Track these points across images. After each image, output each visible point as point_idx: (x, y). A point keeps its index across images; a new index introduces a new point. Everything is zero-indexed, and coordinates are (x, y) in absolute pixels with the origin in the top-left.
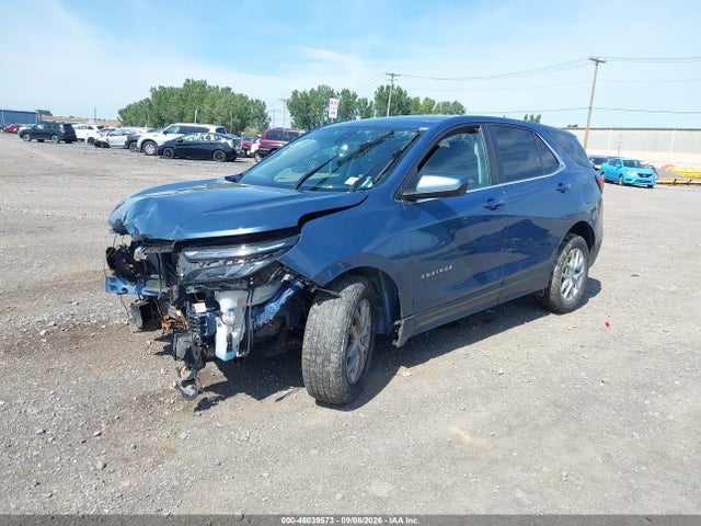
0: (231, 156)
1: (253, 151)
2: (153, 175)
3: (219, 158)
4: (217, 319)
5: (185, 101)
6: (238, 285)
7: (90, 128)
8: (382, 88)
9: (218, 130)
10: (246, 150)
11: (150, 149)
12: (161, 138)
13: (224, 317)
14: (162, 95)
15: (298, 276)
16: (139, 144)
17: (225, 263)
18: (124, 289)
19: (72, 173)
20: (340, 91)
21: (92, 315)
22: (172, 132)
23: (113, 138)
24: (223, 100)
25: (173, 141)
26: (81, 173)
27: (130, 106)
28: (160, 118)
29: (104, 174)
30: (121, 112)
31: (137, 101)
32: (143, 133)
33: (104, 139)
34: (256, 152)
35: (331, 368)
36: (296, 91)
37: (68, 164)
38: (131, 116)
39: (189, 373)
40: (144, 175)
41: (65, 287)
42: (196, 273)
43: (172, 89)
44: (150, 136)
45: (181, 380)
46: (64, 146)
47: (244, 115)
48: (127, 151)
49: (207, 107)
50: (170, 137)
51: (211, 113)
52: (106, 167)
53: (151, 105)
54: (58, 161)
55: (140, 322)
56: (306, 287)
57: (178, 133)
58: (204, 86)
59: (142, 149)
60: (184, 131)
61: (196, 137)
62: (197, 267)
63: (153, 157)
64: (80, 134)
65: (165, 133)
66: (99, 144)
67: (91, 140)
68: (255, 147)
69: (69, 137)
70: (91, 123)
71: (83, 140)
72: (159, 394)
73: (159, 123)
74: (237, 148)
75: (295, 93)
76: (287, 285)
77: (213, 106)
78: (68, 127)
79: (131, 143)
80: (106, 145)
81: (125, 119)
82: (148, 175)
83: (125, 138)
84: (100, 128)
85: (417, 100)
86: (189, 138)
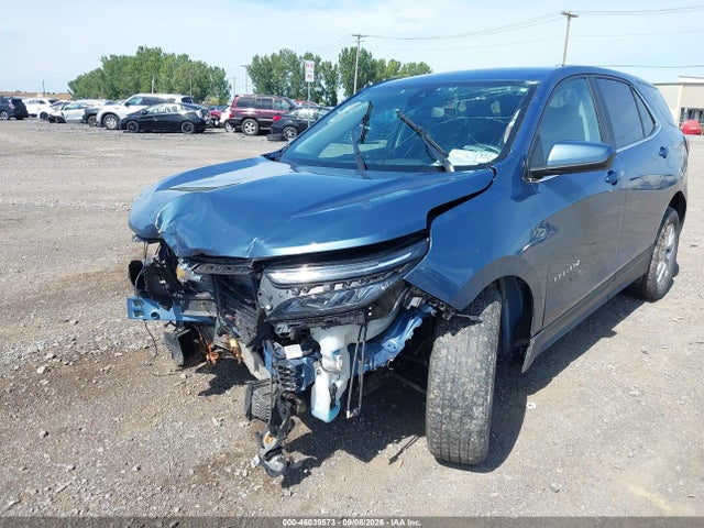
0: (199, 127)
1: (222, 121)
2: (120, 151)
3: (187, 130)
4: (316, 364)
5: (139, 71)
6: (352, 318)
7: (41, 102)
8: (346, 50)
9: (183, 100)
10: (214, 120)
11: (112, 123)
12: (122, 110)
13: (324, 361)
14: (115, 65)
15: (429, 299)
16: (98, 118)
17: (332, 287)
18: (154, 315)
19: (32, 153)
20: (303, 55)
21: (98, 339)
22: (134, 104)
23: (69, 112)
24: (181, 68)
25: (138, 113)
26: (42, 152)
27: (80, 78)
28: (114, 89)
29: (66, 152)
30: (71, 84)
31: (88, 72)
32: (101, 106)
33: (58, 114)
34: (226, 121)
35: (474, 426)
36: (257, 57)
37: (25, 142)
38: (82, 87)
39: (275, 440)
40: (111, 152)
41: (55, 300)
42: (288, 304)
43: (124, 57)
44: (110, 109)
45: (264, 452)
46: (15, 123)
47: (203, 84)
48: (87, 126)
49: (164, 76)
50: (133, 109)
51: (169, 82)
52: (67, 144)
53: (103, 76)
54: (13, 139)
55: (180, 359)
56: (439, 313)
57: (142, 104)
58: (159, 54)
59: (103, 124)
60: (146, 102)
61: (162, 108)
62: (290, 295)
63: (116, 132)
64: (31, 109)
65: (127, 105)
66: (52, 119)
67: (44, 115)
68: (225, 116)
69: (20, 113)
70: (40, 97)
71: (34, 116)
72: (223, 462)
73: (114, 95)
74: (206, 118)
75: (256, 59)
76: (414, 312)
77: (170, 76)
78: (17, 102)
79: (89, 117)
80: (61, 120)
81: (75, 91)
82: (115, 152)
83: (82, 112)
84: (51, 102)
85: (382, 62)
86: (152, 109)
